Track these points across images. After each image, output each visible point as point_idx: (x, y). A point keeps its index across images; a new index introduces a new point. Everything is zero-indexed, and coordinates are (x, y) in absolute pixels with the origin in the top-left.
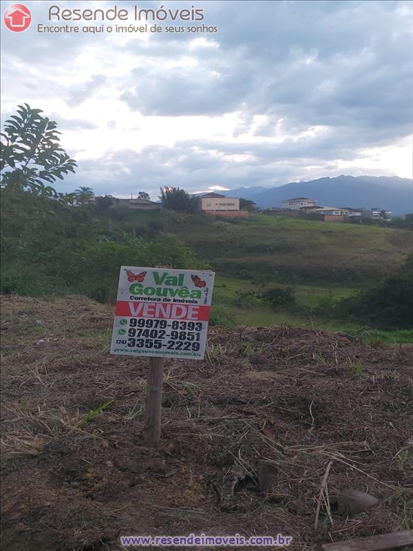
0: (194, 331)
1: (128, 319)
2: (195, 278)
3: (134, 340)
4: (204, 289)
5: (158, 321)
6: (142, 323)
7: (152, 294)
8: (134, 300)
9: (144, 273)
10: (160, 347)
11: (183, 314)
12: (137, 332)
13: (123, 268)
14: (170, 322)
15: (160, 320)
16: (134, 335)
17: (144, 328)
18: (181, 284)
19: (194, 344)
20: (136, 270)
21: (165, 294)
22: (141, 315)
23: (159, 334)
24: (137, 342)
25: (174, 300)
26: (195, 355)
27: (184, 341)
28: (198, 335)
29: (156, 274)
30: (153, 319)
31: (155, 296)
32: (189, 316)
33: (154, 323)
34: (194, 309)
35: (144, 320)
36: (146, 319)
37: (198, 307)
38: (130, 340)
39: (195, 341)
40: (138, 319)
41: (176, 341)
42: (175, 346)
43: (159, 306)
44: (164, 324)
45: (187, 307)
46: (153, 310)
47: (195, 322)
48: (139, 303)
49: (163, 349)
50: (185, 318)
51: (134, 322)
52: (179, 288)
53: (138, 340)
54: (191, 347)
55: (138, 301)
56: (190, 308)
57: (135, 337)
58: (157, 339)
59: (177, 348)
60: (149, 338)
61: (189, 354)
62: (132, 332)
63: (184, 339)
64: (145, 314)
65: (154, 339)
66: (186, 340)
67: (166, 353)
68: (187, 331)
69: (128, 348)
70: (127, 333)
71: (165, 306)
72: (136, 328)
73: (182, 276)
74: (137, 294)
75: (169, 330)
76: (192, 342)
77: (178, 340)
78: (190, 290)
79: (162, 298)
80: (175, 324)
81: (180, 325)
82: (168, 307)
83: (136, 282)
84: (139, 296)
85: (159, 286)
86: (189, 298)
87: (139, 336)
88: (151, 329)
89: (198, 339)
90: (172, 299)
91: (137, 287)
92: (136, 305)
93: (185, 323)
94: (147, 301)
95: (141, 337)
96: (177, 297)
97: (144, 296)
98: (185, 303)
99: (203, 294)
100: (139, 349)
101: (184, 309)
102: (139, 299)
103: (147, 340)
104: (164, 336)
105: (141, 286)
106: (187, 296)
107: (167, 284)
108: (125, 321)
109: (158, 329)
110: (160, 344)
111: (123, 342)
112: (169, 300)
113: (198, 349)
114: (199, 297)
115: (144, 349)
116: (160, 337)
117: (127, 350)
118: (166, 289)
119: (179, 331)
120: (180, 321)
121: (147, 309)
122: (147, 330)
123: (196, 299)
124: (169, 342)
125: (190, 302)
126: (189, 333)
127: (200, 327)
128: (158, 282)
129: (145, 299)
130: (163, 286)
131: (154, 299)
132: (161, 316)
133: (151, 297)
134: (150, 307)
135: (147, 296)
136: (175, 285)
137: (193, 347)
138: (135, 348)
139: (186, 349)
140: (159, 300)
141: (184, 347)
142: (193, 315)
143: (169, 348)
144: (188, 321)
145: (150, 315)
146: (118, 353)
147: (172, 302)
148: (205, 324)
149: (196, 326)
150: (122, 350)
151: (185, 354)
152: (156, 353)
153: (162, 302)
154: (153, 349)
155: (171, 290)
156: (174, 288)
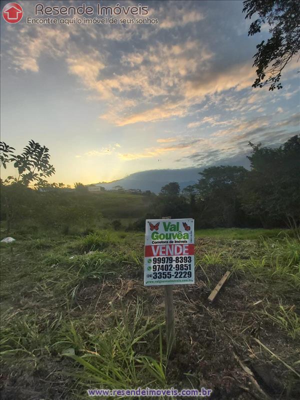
0: (187, 263)
1: (152, 258)
2: (185, 224)
3: (156, 273)
4: (190, 231)
5: (167, 258)
6: (159, 260)
7: (163, 239)
8: (154, 244)
10: (170, 277)
12: (158, 267)
13: (147, 220)
14: (174, 258)
15: (169, 257)
16: (156, 270)
17: (161, 264)
18: (178, 230)
19: (188, 272)
20: (154, 221)
21: (170, 238)
22: (158, 255)
23: (169, 268)
24: (158, 275)
25: (176, 242)
26: (190, 280)
27: (183, 271)
28: (190, 265)
29: (164, 223)
30: (165, 257)
31: (165, 240)
32: (184, 253)
33: (166, 259)
34: (186, 247)
35: (160, 258)
36: (161, 257)
37: (188, 245)
38: (154, 274)
39: (188, 270)
40: (157, 257)
41: (178, 271)
42: (179, 275)
43: (168, 247)
44: (171, 260)
45: (182, 245)
46: (164, 250)
47: (187, 256)
48: (157, 246)
49: (173, 278)
50: (182, 254)
51: (155, 261)
52: (177, 232)
53: (159, 274)
54: (187, 275)
55: (156, 244)
56: (184, 246)
57: (157, 272)
58: (169, 271)
59: (180, 277)
60: (164, 271)
61: (187, 281)
62: (155, 267)
63: (183, 269)
64: (161, 253)
65: (167, 272)
66: (184, 271)
67: (174, 281)
68: (184, 263)
69: (154, 280)
70: (152, 269)
71: (170, 246)
72: (157, 264)
73: (178, 223)
74: (155, 239)
75: (174, 264)
76: (187, 271)
77: (180, 271)
78: (183, 233)
79: (169, 240)
80: (177, 259)
81: (180, 260)
82: (173, 246)
83: (154, 230)
84: (157, 241)
85: (167, 232)
86: (183, 240)
87: (158, 270)
88: (164, 264)
89: (190, 269)
90: (174, 241)
91: (155, 235)
92: (155, 247)
93: (182, 257)
94: (161, 244)
95: (160, 271)
96: (177, 239)
98: (181, 243)
99: (190, 235)
100: (160, 280)
101: (180, 247)
102: (157, 243)
103: (163, 273)
104: (172, 269)
105: (157, 233)
106: (181, 238)
107: (171, 230)
108: (150, 260)
109: (169, 264)
110: (170, 274)
111: (150, 276)
112: (172, 242)
113: (191, 276)
114: (188, 238)
115: (162, 279)
116: (170, 270)
117: (153, 282)
118: (170, 234)
119: (179, 264)
120: (179, 256)
121: (161, 250)
122: (163, 266)
123: (186, 240)
124: (175, 273)
125: (183, 242)
126: (185, 265)
127: (190, 260)
128: (166, 229)
129: (160, 242)
130: (169, 232)
131: (165, 242)
132: (169, 254)
133: (163, 241)
134: (163, 248)
135: (161, 241)
136: (175, 230)
137: (188, 275)
138: (157, 279)
139: (184, 277)
140: (167, 242)
141: (183, 275)
142: (186, 252)
143: (176, 277)
144: (183, 256)
145: (163, 254)
146: (148, 284)
147: (174, 243)
148: (193, 257)
149: (188, 259)
150: (150, 282)
151: (184, 281)
152: (169, 281)
153: (169, 243)
154: (167, 279)
155: (173, 234)
156: (175, 233)
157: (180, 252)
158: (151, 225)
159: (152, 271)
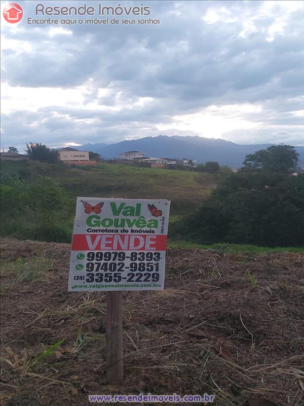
0: (153, 261)
2: (152, 207)
5: (116, 254)
6: (100, 256)
7: (109, 225)
8: (91, 233)
9: (101, 204)
10: (120, 280)
11: (141, 245)
12: (96, 266)
13: (79, 199)
15: (119, 252)
16: (92, 270)
17: (102, 262)
18: (138, 214)
19: (154, 274)
20: (93, 201)
21: (122, 225)
22: (98, 248)
23: (118, 267)
24: (96, 277)
25: (132, 231)
26: (155, 285)
27: (143, 273)
28: (157, 265)
29: (113, 205)
30: (111, 252)
31: (112, 228)
32: (147, 247)
33: (113, 256)
34: (151, 240)
35: (102, 254)
36: (104, 252)
37: (155, 237)
38: (88, 275)
39: (154, 271)
40: (95, 252)
41: (135, 273)
42: (135, 278)
43: (117, 238)
44: (122, 256)
45: (144, 237)
46: (111, 242)
47: (153, 252)
48: (96, 235)
49: (123, 282)
50: (143, 248)
51: (91, 256)
52: (137, 218)
53: (97, 275)
54: (150, 278)
55: (95, 233)
56: (148, 238)
57: (94, 272)
58: (116, 272)
59: (137, 280)
60: (108, 271)
61: (150, 285)
62: (90, 267)
63: (144, 270)
64: (103, 246)
65: (113, 273)
66: (146, 271)
67: (126, 286)
68: (145, 262)
69: (87, 284)
70: (85, 268)
71: (123, 237)
72: (94, 261)
73: (139, 206)
74: (93, 226)
75: (128, 262)
76: (151, 273)
77: (138, 271)
78: (147, 220)
79: (120, 229)
80: (134, 256)
81: (138, 256)
82: (126, 238)
83: (93, 213)
84: (96, 228)
85: (117, 217)
86: (146, 228)
87: (97, 270)
88: (109, 262)
89: (157, 270)
90: (129, 229)
91: (94, 219)
92: (93, 238)
93: (144, 254)
94: (105, 233)
95: (100, 271)
96: (135, 228)
97: (101, 228)
98: (142, 233)
99: (160, 223)
100: (99, 284)
101: (141, 239)
102: (96, 231)
103: (106, 274)
104: (123, 268)
105: (99, 218)
106: (144, 226)
107: (125, 214)
108: (82, 256)
109: (117, 262)
110: (120, 277)
111: (81, 278)
112: (127, 231)
113: (158, 280)
114: (156, 226)
115: (104, 283)
116: (120, 270)
117: (85, 286)
118: (123, 220)
119: (138, 262)
121: (104, 242)
122: (105, 264)
123: (153, 229)
124: (129, 275)
125: (147, 232)
126: (148, 264)
127: (158, 257)
128: (116, 212)
129: (103, 231)
130: (121, 217)
131: (112, 231)
132: (119, 247)
133: (108, 229)
134: (108, 239)
135: (105, 228)
136: (132, 214)
137: (153, 277)
138: (94, 283)
139: (146, 280)
140: (117, 231)
141: (143, 278)
142: (151, 246)
143: (129, 280)
144: (146, 252)
145: (107, 248)
146: (76, 290)
147: (129, 233)
148: (163, 254)
149: (154, 256)
150: (81, 286)
151: (145, 286)
152: (116, 286)
153: (119, 233)
154: (113, 283)
155: (128, 221)
156: (132, 219)
158: (86, 205)
159: (84, 272)
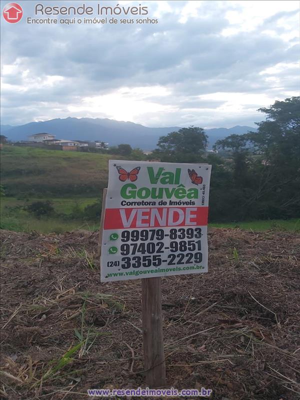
0: (194, 239)
1: (120, 231)
2: (192, 173)
3: (129, 259)
4: (201, 186)
5: (154, 231)
6: (136, 235)
7: (146, 197)
8: (126, 207)
9: (137, 170)
10: (160, 264)
12: (131, 248)
14: (167, 231)
15: (156, 229)
16: (128, 253)
17: (139, 242)
18: (177, 182)
19: (196, 254)
21: (161, 196)
22: (133, 225)
23: (157, 248)
24: (132, 262)
25: (171, 203)
26: (198, 267)
27: (185, 253)
28: (199, 242)
29: (150, 170)
30: (148, 229)
31: (149, 199)
32: (188, 222)
33: (150, 234)
34: (192, 213)
35: (137, 232)
36: (140, 230)
37: (196, 209)
38: (123, 259)
39: (196, 251)
40: (131, 230)
41: (176, 254)
42: (177, 260)
43: (155, 212)
44: (161, 234)
45: (184, 209)
46: (147, 217)
47: (194, 228)
48: (131, 209)
49: (164, 266)
50: (183, 224)
51: (126, 236)
52: (176, 186)
53: (134, 258)
54: (193, 259)
55: (130, 207)
56: (188, 211)
57: (130, 256)
58: (155, 254)
59: (179, 263)
60: (147, 254)
61: (193, 268)
62: (125, 249)
63: (185, 250)
64: (139, 223)
65: (152, 255)
66: (188, 251)
67: (167, 270)
68: (186, 240)
69: (123, 271)
70: (120, 251)
71: (160, 210)
72: (130, 242)
73: (178, 171)
75: (167, 241)
76: (194, 253)
77: (179, 252)
78: (187, 189)
79: (158, 200)
80: (173, 233)
81: (178, 233)
82: (165, 211)
83: (128, 181)
84: (131, 200)
85: (154, 186)
86: (186, 199)
87: (134, 253)
88: (146, 242)
89: (199, 249)
90: (168, 201)
91: (129, 189)
92: (128, 212)
93: (184, 230)
94: (141, 206)
95: (138, 254)
96: (173, 199)
97: (138, 200)
98: (182, 206)
99: (200, 192)
100: (136, 270)
101: (181, 212)
102: (131, 204)
103: (144, 257)
104: (163, 249)
105: (134, 187)
106: (183, 197)
107: (163, 182)
108: (116, 235)
109: (155, 241)
110: (160, 260)
111: (116, 264)
112: (165, 203)
113: (201, 261)
114: (196, 196)
115: (142, 268)
116: (159, 251)
117: (121, 274)
118: (161, 190)
119: (178, 240)
120: (178, 228)
121: (140, 217)
122: (142, 245)
123: (193, 200)
124: (169, 256)
125: (187, 203)
126: (189, 242)
127: (199, 233)
128: (153, 180)
129: (139, 204)
130: (159, 185)
131: (149, 203)
132: (157, 224)
133: (145, 200)
134: (144, 214)
135: (141, 200)
136: (171, 182)
137: (196, 258)
138: (131, 269)
139: (188, 262)
140: (154, 203)
141: (186, 259)
142: (192, 220)
143: (170, 263)
144: (186, 228)
145: (144, 225)
146: (110, 279)
147: (168, 205)
148: (204, 229)
149: (195, 233)
150: (115, 275)
151: (188, 268)
152: (156, 271)
153: (157, 206)
154: (152, 267)
155: (167, 190)
156: (171, 187)
157: (180, 221)
158: (120, 170)
159: (118, 256)
